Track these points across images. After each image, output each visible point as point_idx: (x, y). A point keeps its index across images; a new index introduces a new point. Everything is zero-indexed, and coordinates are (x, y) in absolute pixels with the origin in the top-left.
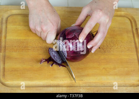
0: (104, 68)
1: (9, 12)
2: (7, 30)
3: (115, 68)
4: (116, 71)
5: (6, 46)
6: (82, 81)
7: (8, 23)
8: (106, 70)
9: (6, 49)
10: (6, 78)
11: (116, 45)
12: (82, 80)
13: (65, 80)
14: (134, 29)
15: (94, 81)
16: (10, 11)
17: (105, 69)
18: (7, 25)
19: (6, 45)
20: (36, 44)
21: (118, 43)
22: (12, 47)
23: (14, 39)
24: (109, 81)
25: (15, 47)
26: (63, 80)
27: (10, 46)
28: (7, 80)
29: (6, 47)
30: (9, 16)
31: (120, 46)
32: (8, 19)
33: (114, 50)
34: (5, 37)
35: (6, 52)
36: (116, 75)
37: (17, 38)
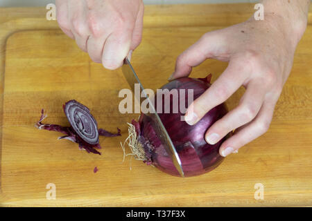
0: (260, 160)
1: (9, 24)
2: (6, 71)
3: (289, 159)
4: (291, 165)
5: (5, 112)
6: (203, 195)
7: (7, 52)
8: (266, 164)
9: (5, 118)
10: (4, 192)
11: (292, 97)
12: (203, 192)
13: (159, 193)
15: (235, 194)
16: (13, 21)
17: (263, 161)
18: (4, 57)
19: (4, 109)
21: (295, 95)
22: (20, 113)
23: (23, 93)
24: (275, 193)
25: (28, 112)
26: (152, 194)
27: (15, 111)
28: (9, 198)
29: (4, 115)
30: (10, 35)
31: (303, 102)
32: (8, 43)
33: (286, 113)
35: (3, 126)
36: (292, 175)
37: (31, 89)
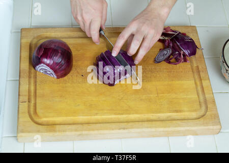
14: (33, 102)
20: (158, 76)
25: (182, 72)
34: (196, 83)
